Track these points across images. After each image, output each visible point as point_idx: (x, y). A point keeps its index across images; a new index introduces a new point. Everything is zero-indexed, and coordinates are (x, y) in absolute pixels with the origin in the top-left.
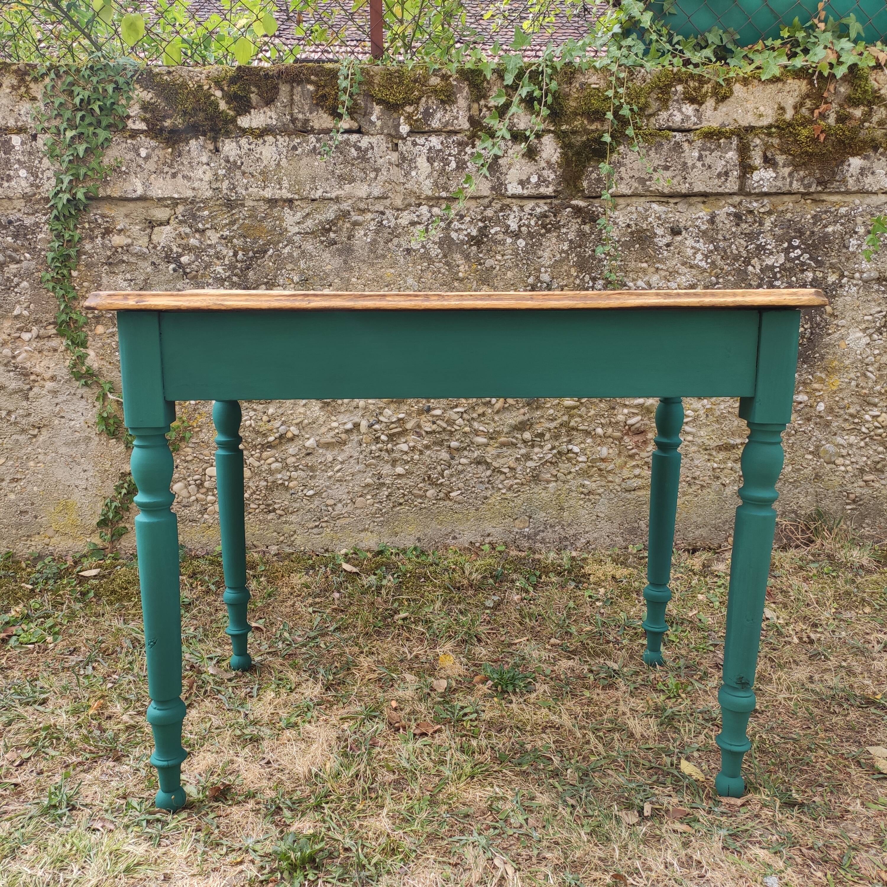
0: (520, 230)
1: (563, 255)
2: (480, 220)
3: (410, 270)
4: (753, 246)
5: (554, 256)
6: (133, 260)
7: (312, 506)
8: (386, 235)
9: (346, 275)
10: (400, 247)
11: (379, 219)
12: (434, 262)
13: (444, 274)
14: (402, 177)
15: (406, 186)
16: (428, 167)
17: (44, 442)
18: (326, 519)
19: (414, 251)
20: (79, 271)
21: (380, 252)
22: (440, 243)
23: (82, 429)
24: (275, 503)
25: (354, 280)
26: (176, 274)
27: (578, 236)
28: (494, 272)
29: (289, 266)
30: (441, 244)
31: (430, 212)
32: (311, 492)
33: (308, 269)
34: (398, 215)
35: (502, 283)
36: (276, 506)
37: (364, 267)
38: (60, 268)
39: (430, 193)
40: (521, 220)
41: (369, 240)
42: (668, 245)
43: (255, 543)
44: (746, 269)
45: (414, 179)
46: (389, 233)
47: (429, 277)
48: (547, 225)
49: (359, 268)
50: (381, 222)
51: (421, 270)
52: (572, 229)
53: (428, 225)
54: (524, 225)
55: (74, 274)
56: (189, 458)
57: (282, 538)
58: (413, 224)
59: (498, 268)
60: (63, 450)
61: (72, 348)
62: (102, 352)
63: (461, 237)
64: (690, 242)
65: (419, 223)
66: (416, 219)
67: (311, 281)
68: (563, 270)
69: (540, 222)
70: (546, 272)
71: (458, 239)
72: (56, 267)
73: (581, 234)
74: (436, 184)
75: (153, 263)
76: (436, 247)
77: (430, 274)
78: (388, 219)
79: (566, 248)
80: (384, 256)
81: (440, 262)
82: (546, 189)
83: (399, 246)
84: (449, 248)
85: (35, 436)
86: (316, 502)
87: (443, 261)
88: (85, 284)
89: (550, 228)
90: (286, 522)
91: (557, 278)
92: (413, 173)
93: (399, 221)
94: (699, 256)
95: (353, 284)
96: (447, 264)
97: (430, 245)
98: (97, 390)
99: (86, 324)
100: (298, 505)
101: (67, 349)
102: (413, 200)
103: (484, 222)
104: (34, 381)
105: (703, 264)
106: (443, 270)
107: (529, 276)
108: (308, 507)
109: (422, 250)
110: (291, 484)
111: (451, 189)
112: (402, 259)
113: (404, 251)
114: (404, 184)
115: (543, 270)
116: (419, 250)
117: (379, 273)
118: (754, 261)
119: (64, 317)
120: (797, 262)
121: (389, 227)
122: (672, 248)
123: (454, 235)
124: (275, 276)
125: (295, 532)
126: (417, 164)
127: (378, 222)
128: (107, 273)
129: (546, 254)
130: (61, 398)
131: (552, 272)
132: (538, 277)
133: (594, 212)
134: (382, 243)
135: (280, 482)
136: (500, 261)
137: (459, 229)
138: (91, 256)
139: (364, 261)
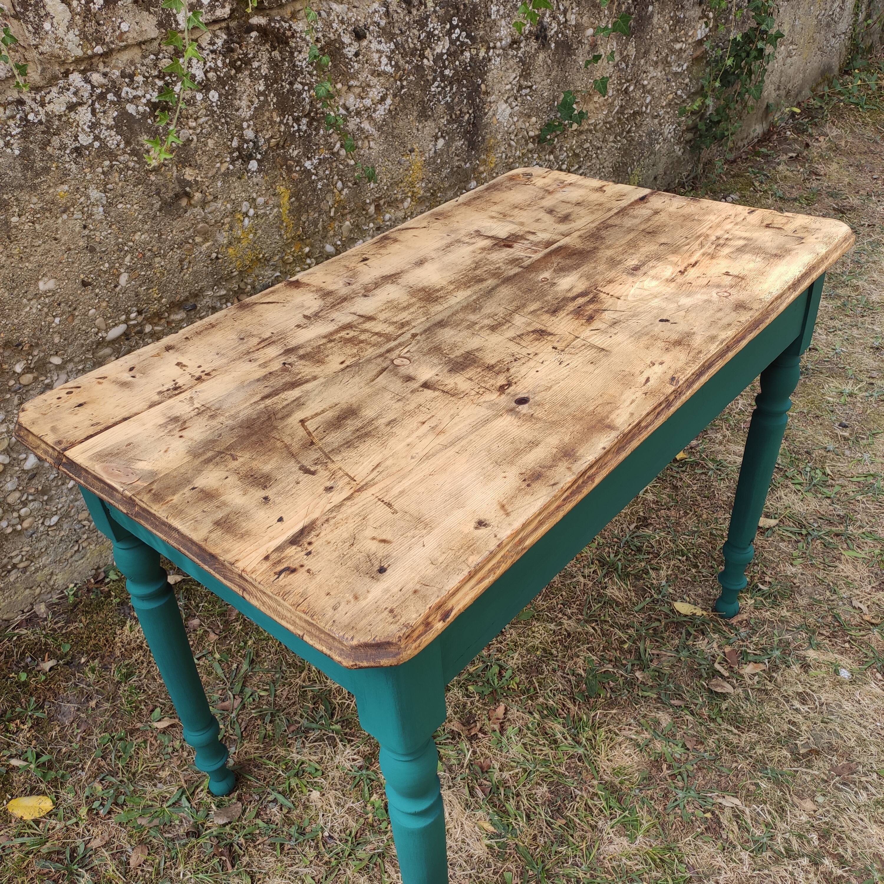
0: (208, 79)
1: (262, 98)
2: (158, 77)
3: (89, 177)
4: (424, 34)
5: (252, 102)
7: (63, 533)
8: (39, 137)
10: (65, 149)
11: (21, 114)
12: (116, 156)
13: (133, 169)
14: (31, 37)
15: (41, 49)
16: (65, 11)
18: (85, 536)
19: (86, 148)
21: (39, 165)
22: (116, 126)
24: (11, 558)
25: (15, 219)
27: (271, 68)
28: (193, 145)
30: (118, 127)
31: (87, 81)
32: (55, 519)
34: (43, 98)
35: (205, 158)
36: (15, 561)
37: (24, 196)
39: (79, 52)
40: (205, 63)
41: (17, 152)
42: (357, 54)
43: (5, 617)
44: (422, 63)
45: (51, 36)
46: (43, 132)
47: (117, 180)
48: (235, 61)
49: (17, 200)
50: (24, 119)
51: (103, 173)
52: (264, 61)
53: (93, 104)
54: (210, 68)
57: (38, 591)
58: (72, 107)
59: (195, 138)
63: (141, 109)
64: (374, 46)
65: (81, 104)
66: (75, 100)
68: (265, 118)
69: (228, 61)
70: (249, 126)
71: (138, 113)
73: (274, 64)
74: (83, 36)
76: (113, 133)
77: (117, 175)
78: (32, 110)
79: (262, 88)
80: (46, 170)
81: (125, 153)
82: (223, 11)
83: (63, 147)
84: (130, 129)
86: (65, 526)
87: (128, 150)
89: (241, 66)
90: (37, 570)
91: (261, 131)
92: (47, 26)
93: (49, 108)
94: (384, 60)
95: (16, 227)
96: (134, 153)
97: (105, 133)
100: (45, 542)
102: (57, 69)
103: (163, 78)
105: (389, 69)
106: (131, 164)
107: (232, 138)
108: (58, 538)
109: (97, 144)
110: (26, 524)
111: (107, 39)
112: (74, 166)
113: (72, 153)
114: (36, 47)
115: (245, 125)
116: (91, 145)
117: (47, 197)
118: (428, 52)
120: (458, 43)
121: (40, 122)
122: (361, 57)
123: (131, 108)
125: (52, 574)
126: (48, 8)
127: (21, 119)
129: (244, 103)
131: (255, 125)
132: (241, 137)
133: (278, 29)
134: (38, 151)
135: (9, 530)
136: (194, 129)
137: (135, 97)
139: (21, 187)
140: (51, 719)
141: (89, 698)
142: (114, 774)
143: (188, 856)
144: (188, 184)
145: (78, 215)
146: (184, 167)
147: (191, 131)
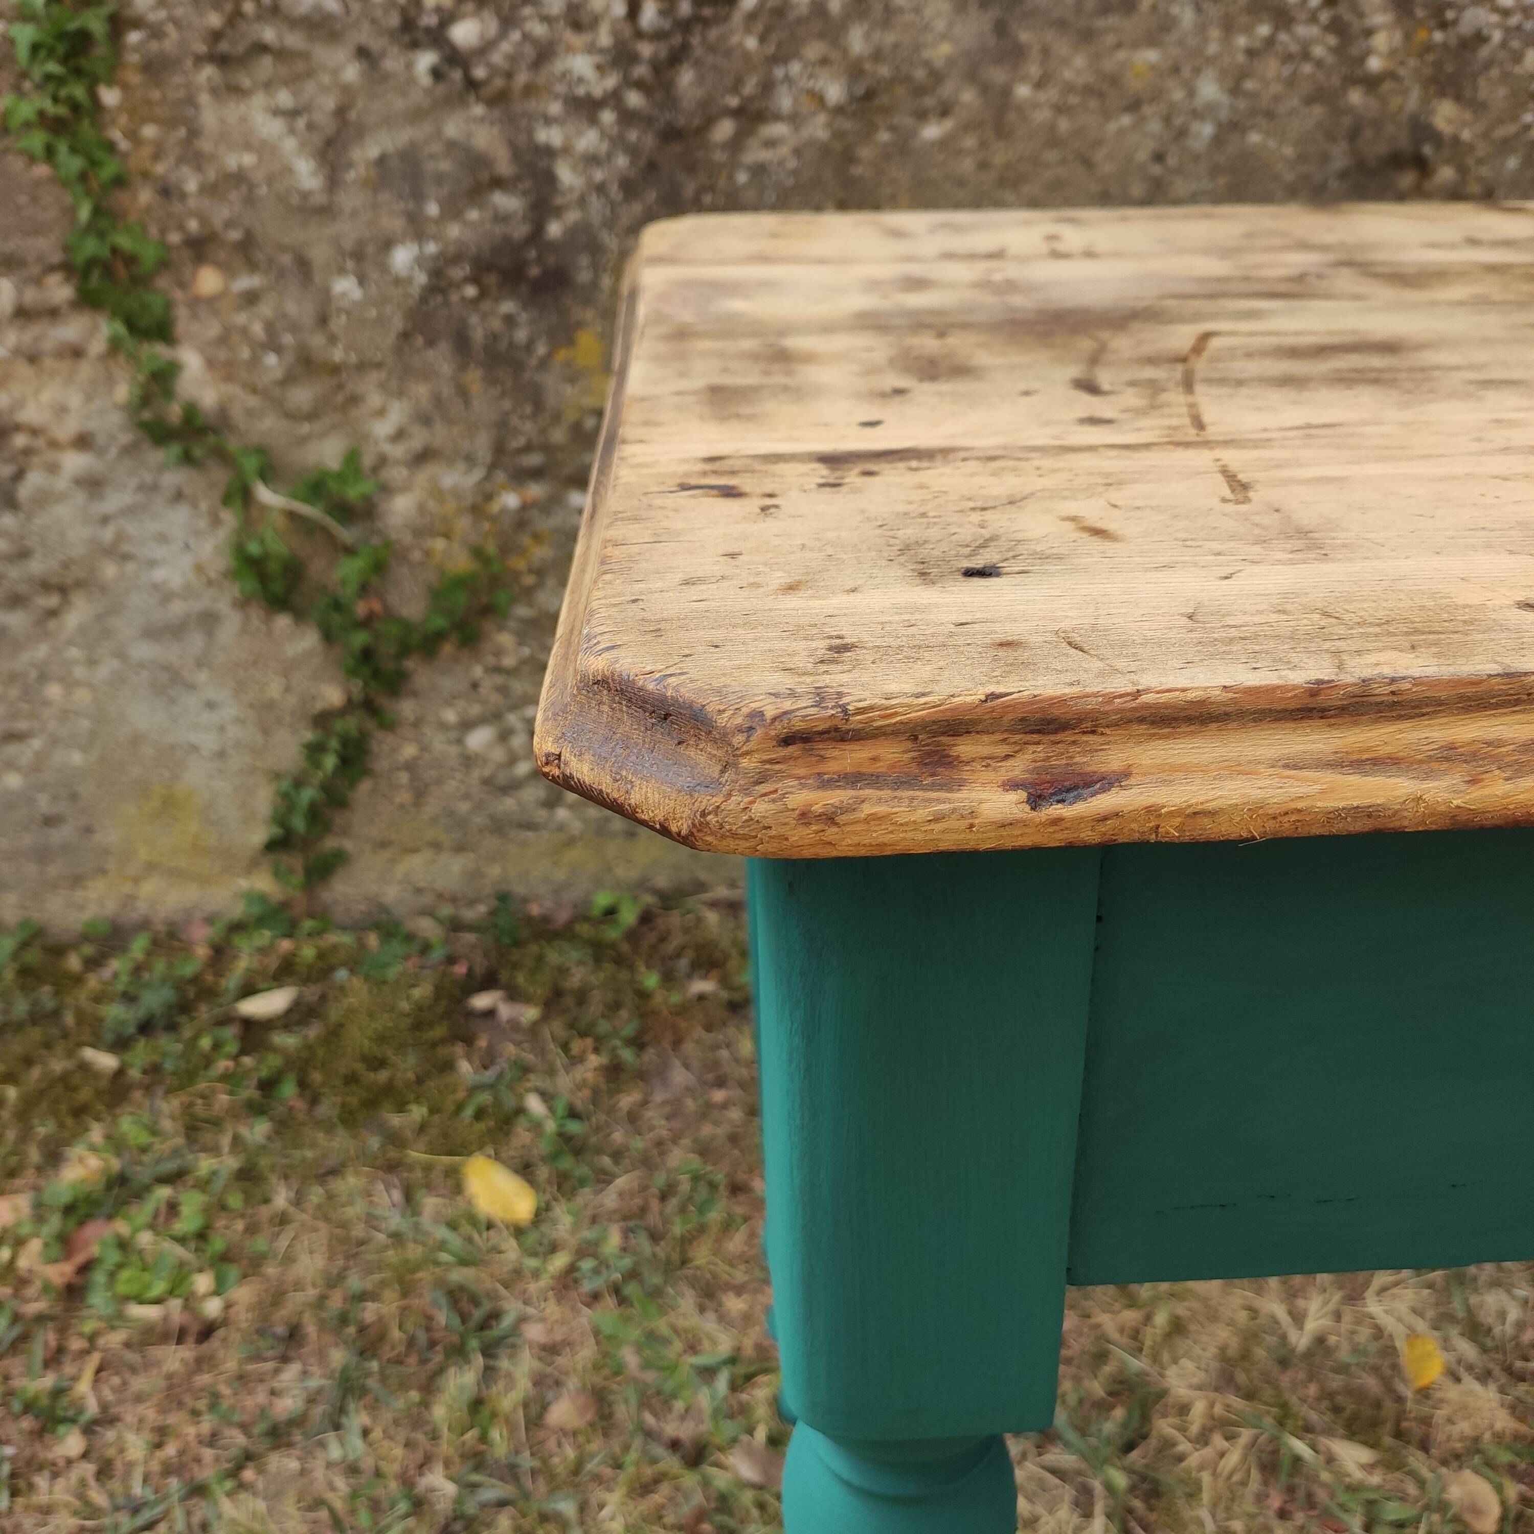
6: (294, 40)
9: (997, 75)
12: (1292, 21)
13: (1319, 64)
17: (82, 630)
20: (125, 87)
23: (188, 592)
26: (441, 90)
28: (1484, 52)
29: (814, 50)
33: (877, 55)
35: (1501, 91)
37: (1061, 46)
38: (60, 81)
47: (1271, 75)
49: (1045, 50)
55: (110, 96)
56: (508, 661)
59: (1497, 36)
60: (143, 651)
61: (130, 343)
62: (222, 355)
67: (883, 100)
72: (48, 77)
75: (363, 53)
77: (1276, 64)
81: (1313, 19)
85: (53, 613)
87: (1324, 17)
88: (149, 131)
95: (1019, 109)
96: (1335, 26)
98: (219, 475)
99: (164, 265)
101: (115, 346)
104: (28, 452)
106: (1318, 51)
117: (1108, 65)
119: (91, 247)
124: (767, 87)
128: (215, 91)
130: (114, 501)
136: (1506, 13)
138: (156, 33)
139: (1061, 25)
140: (642, 1076)
141: (721, 1083)
142: (655, 1237)
143: (643, 1489)
144: (1436, 138)
145: (1155, 126)
146: (1442, 94)
147: (1494, 18)
